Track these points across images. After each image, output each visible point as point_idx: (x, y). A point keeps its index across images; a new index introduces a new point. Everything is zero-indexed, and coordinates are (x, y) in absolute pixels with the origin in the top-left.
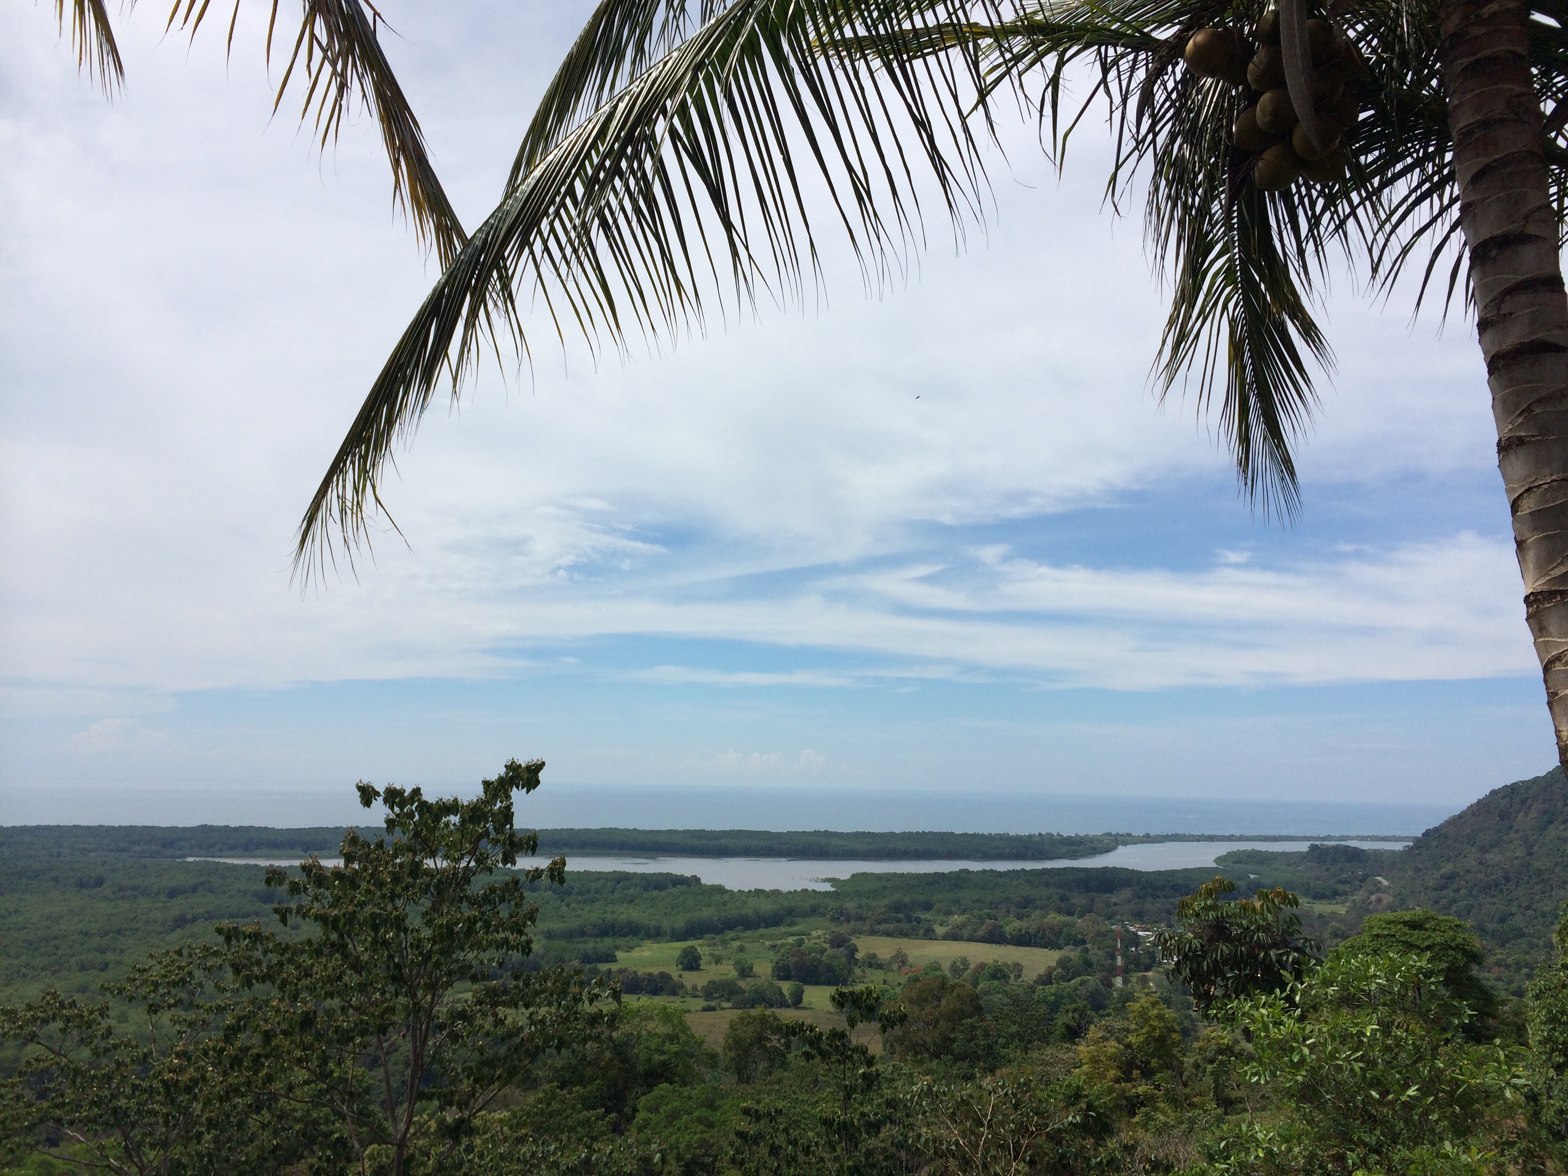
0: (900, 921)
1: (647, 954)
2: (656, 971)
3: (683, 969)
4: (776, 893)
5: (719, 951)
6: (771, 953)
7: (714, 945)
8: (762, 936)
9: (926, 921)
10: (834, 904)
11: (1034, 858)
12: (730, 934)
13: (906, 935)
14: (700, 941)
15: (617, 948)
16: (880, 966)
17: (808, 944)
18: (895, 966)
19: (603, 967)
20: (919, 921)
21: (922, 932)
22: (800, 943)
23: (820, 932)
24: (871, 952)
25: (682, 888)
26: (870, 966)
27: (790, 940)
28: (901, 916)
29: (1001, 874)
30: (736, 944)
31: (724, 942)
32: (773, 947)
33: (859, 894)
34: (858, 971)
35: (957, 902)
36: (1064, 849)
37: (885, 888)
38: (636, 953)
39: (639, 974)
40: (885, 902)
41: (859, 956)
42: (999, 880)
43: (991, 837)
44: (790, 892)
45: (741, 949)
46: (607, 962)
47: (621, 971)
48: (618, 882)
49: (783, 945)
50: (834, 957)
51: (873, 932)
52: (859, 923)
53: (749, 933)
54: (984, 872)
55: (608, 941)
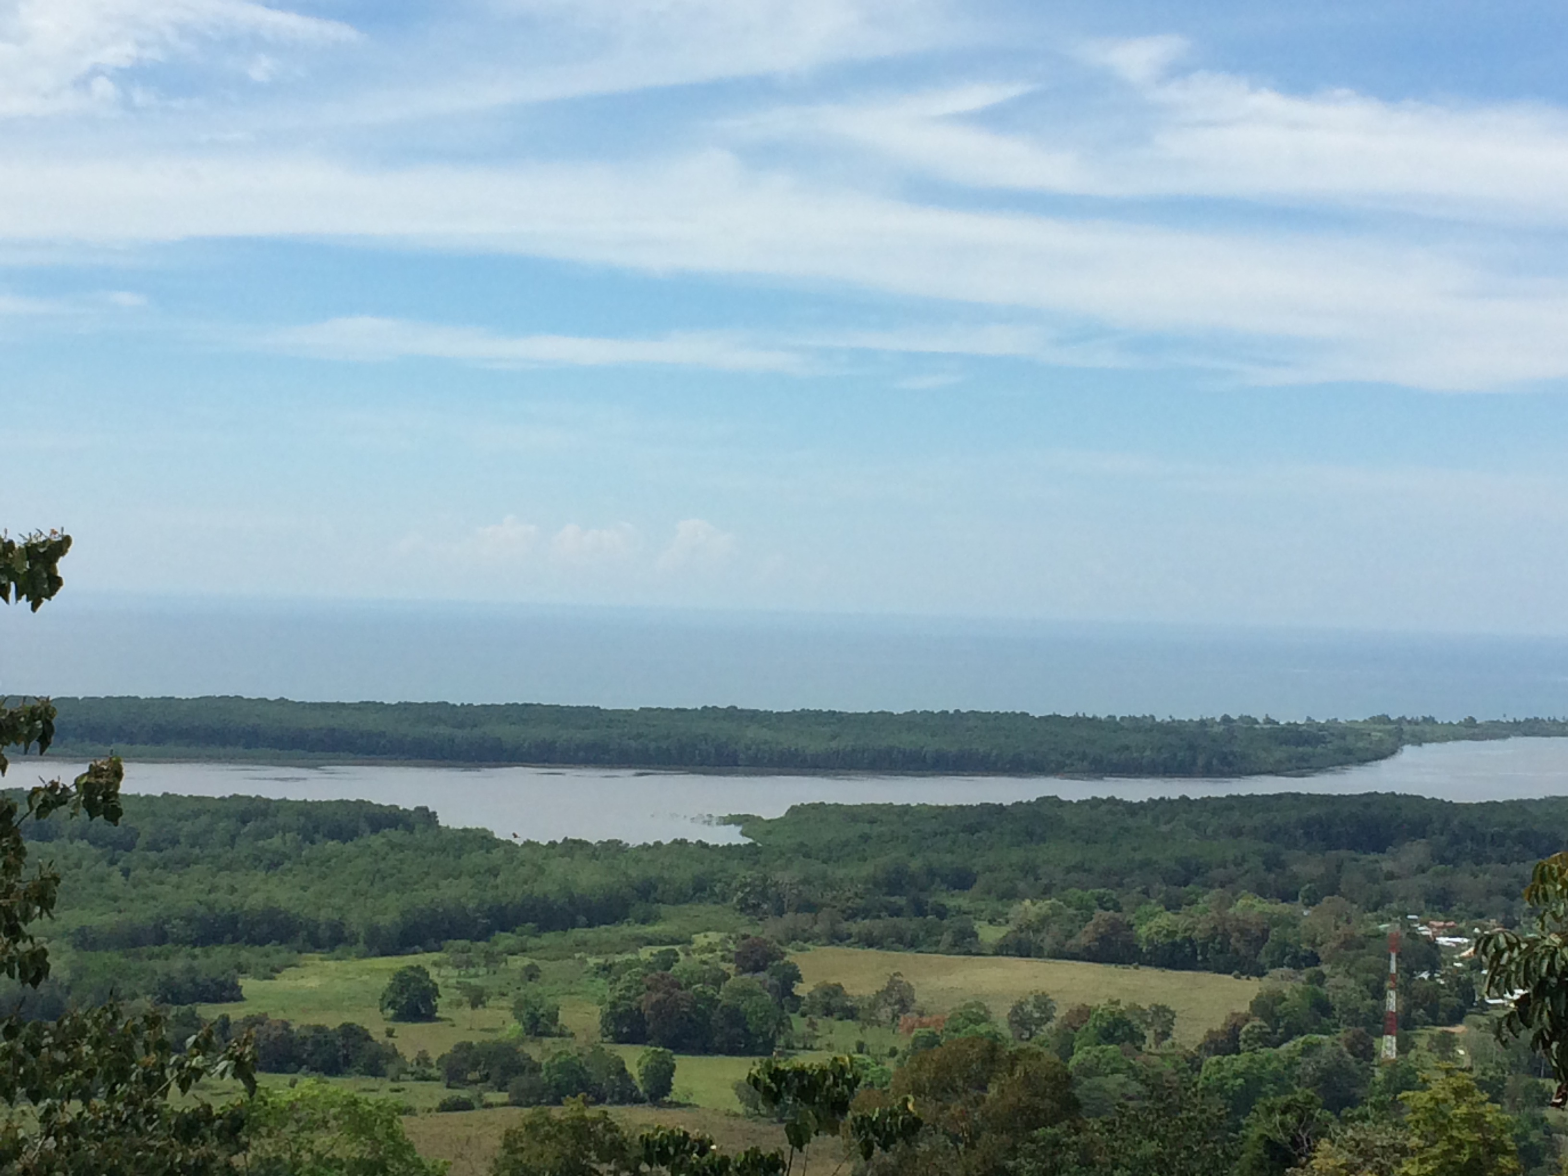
0: (897, 912)
1: (313, 983)
2: (332, 1021)
3: (400, 1017)
4: (614, 848)
5: (480, 977)
6: (601, 981)
7: (469, 964)
8: (582, 945)
9: (960, 911)
10: (745, 873)
11: (1209, 772)
12: (505, 940)
13: (912, 944)
14: (436, 956)
15: (242, 969)
16: (850, 1014)
17: (684, 963)
18: (885, 1013)
19: (210, 1012)
20: (942, 913)
21: (947, 938)
22: (668, 961)
23: (714, 937)
24: (833, 981)
25: (396, 835)
26: (828, 1012)
27: (646, 954)
28: (900, 901)
29: (1133, 809)
30: (520, 962)
31: (491, 958)
32: (606, 969)
33: (805, 852)
34: (799, 1024)
35: (1029, 870)
36: (1280, 753)
37: (865, 838)
38: (285, 982)
39: (295, 1027)
40: (867, 869)
41: (802, 989)
42: (1130, 822)
43: (1112, 725)
44: (645, 847)
45: (531, 973)
46: (218, 999)
47: (253, 1021)
48: (245, 823)
49: (629, 965)
50: (748, 993)
51: (836, 938)
52: (804, 918)
53: (548, 938)
54: (1095, 803)
55: (221, 954)
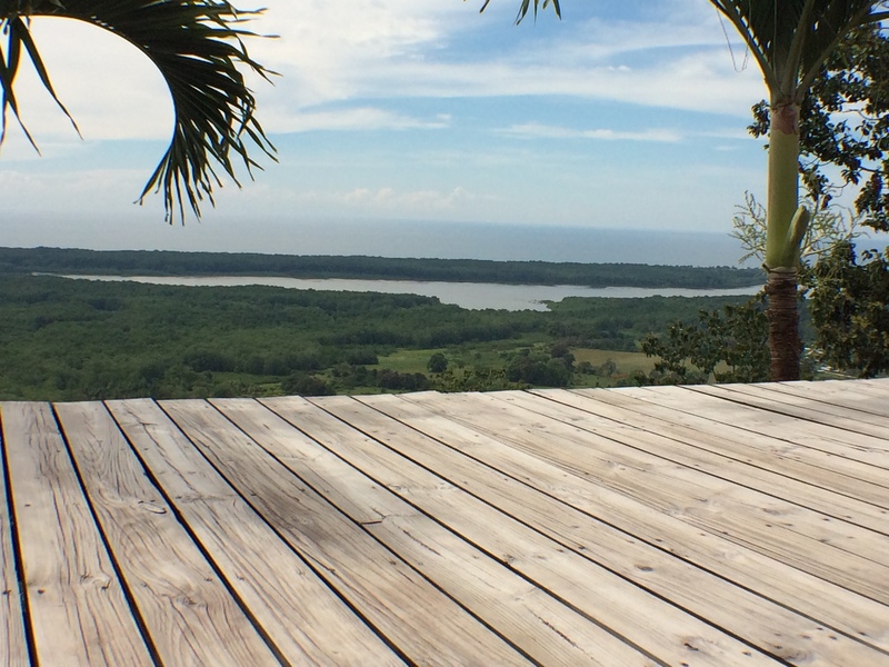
0: (606, 336)
1: (402, 358)
2: (412, 372)
3: (433, 371)
4: (503, 312)
5: (460, 357)
6: (502, 360)
7: (457, 352)
8: (495, 347)
9: (628, 337)
10: (551, 322)
11: (715, 286)
12: (468, 344)
13: (612, 348)
14: (445, 350)
15: (377, 353)
16: (592, 372)
17: (532, 354)
18: (605, 372)
19: (370, 368)
20: (622, 336)
21: (625, 346)
22: (526, 353)
23: (541, 344)
24: (586, 361)
25: (427, 306)
26: (584, 372)
27: (518, 350)
28: (607, 332)
29: (688, 300)
30: (474, 352)
31: (464, 351)
32: (504, 356)
33: (572, 314)
34: (576, 376)
35: (653, 322)
36: (738, 280)
37: (593, 309)
38: (391, 358)
39: (399, 374)
40: (594, 321)
41: (575, 364)
42: (687, 305)
43: (677, 269)
44: (515, 312)
45: (478, 356)
46: (371, 364)
47: (384, 372)
48: (373, 300)
49: (513, 354)
50: (556, 364)
51: (585, 345)
52: (574, 338)
53: (483, 344)
54: (675, 297)
55: (370, 348)
